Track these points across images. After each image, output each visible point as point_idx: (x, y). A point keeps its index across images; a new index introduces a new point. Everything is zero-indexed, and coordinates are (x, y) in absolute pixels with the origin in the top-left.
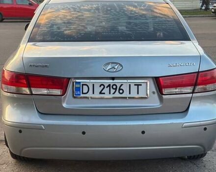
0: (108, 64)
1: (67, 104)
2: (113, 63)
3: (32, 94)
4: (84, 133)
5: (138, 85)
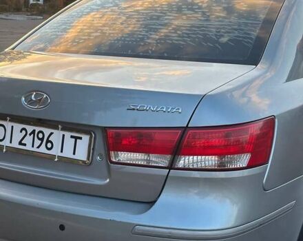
0: (32, 93)
2: (38, 92)
5: (76, 138)
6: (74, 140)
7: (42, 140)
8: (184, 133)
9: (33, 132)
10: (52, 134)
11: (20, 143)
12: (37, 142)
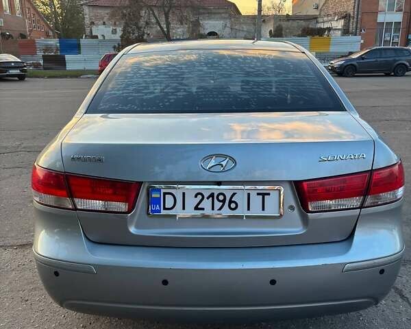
0: (211, 157)
1: (137, 227)
2: (218, 156)
3: (76, 209)
4: (165, 282)
5: (263, 195)
6: (261, 196)
7: (224, 201)
8: (371, 174)
9: (212, 195)
10: (234, 194)
11: (196, 208)
12: (218, 205)
